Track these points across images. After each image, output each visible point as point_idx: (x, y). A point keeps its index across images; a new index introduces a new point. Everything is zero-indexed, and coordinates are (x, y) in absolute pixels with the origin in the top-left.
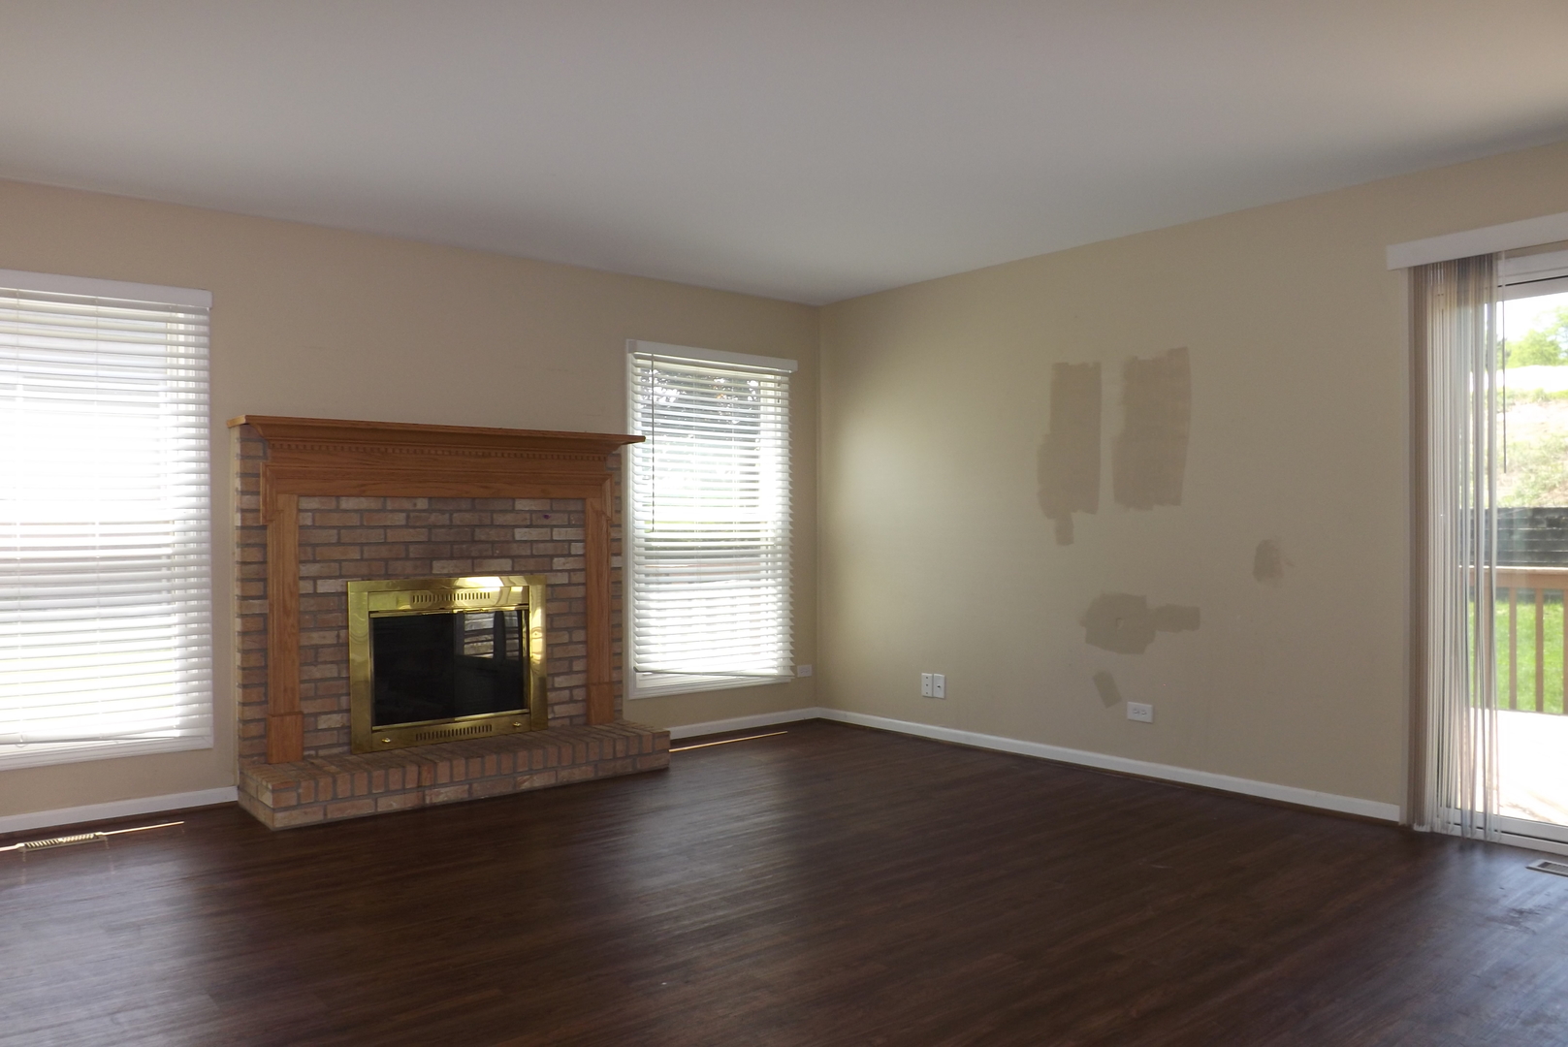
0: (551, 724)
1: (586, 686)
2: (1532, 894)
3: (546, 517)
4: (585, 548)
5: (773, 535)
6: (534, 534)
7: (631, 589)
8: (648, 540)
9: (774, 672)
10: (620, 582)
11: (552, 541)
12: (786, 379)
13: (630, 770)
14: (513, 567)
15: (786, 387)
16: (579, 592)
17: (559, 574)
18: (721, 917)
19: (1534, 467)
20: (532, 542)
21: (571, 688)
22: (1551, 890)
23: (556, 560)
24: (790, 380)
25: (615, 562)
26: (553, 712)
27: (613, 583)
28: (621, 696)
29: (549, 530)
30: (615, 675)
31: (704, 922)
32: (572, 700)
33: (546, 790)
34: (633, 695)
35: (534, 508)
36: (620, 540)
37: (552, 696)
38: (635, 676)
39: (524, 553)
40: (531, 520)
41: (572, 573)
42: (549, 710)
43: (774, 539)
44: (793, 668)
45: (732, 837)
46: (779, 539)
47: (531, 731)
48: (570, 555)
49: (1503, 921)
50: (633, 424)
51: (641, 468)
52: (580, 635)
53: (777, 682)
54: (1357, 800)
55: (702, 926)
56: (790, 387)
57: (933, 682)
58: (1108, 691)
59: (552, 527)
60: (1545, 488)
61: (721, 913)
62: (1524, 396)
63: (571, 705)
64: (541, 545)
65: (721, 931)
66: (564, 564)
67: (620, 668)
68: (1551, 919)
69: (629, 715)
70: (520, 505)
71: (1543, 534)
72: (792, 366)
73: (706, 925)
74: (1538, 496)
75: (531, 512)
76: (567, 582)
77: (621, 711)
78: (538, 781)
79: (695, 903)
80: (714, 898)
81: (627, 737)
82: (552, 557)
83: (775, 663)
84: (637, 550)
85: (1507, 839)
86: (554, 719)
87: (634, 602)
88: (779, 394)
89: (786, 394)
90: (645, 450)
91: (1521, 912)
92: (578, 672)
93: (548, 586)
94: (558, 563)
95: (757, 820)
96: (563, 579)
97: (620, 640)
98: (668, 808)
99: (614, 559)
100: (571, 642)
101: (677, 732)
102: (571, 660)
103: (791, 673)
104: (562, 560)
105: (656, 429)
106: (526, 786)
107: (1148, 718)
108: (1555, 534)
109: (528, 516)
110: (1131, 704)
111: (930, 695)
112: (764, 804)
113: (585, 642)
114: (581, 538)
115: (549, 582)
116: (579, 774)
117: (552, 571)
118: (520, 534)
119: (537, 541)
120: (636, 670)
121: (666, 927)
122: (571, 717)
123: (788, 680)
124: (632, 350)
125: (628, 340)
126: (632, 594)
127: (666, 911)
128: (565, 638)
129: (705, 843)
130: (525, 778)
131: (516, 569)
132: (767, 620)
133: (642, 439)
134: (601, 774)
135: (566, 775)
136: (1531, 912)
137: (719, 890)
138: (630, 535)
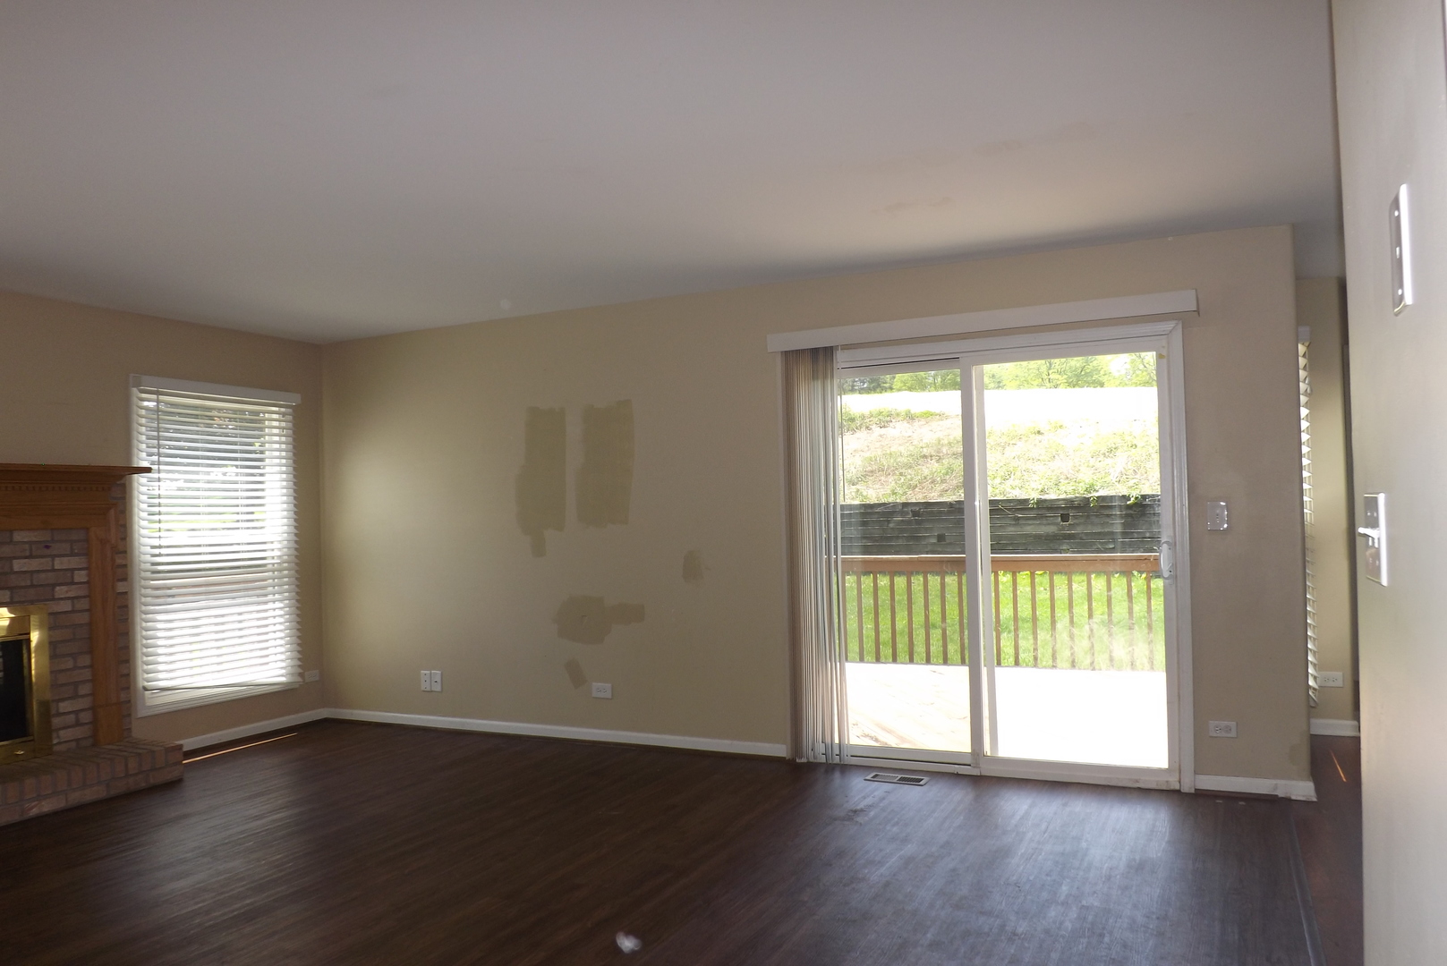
0: (56, 748)
1: (93, 709)
2: (864, 798)
3: (47, 547)
4: (89, 575)
5: (279, 553)
6: (34, 564)
7: (137, 611)
8: (154, 564)
9: (283, 679)
10: (126, 606)
11: (54, 570)
12: (290, 410)
13: (143, 785)
14: (12, 598)
15: (290, 418)
16: (84, 619)
17: (62, 602)
18: (248, 905)
19: (903, 471)
20: (32, 572)
21: (76, 712)
22: (876, 793)
23: (58, 588)
24: (294, 411)
25: (121, 587)
26: (58, 737)
27: (119, 607)
28: (129, 715)
29: (50, 559)
30: (123, 696)
31: (233, 911)
32: (78, 724)
33: (55, 813)
34: (142, 713)
35: (35, 539)
36: (125, 566)
37: (56, 721)
38: (144, 695)
39: (23, 584)
40: (31, 550)
41: (76, 601)
42: (54, 735)
43: (279, 557)
44: (301, 675)
45: (253, 834)
46: (286, 557)
47: (35, 758)
48: (73, 583)
49: (843, 819)
50: (138, 454)
51: (146, 496)
52: (85, 660)
53: (287, 688)
54: (759, 744)
55: (231, 915)
56: (294, 418)
57: (430, 678)
58: (577, 676)
59: (53, 557)
60: (910, 487)
61: (248, 901)
62: (898, 415)
63: (77, 728)
64: (43, 576)
65: (250, 916)
66: (67, 592)
67: (128, 688)
68: (872, 813)
69: (138, 732)
70: (18, 536)
71: (909, 522)
72: (295, 399)
73: (235, 913)
74: (905, 493)
75: (30, 543)
76: (70, 609)
77: (130, 729)
78: (47, 807)
79: (222, 896)
80: (240, 889)
81: (140, 754)
82: (54, 586)
83: (284, 671)
84: (143, 574)
85: (855, 761)
86: (59, 743)
87: (141, 624)
88: (283, 424)
89: (290, 425)
90: (151, 480)
91: (855, 811)
92: (83, 696)
93: (50, 614)
94: (61, 591)
95: (275, 817)
96: (66, 606)
97: (127, 661)
98: (186, 816)
99: (120, 584)
100: (75, 668)
101: (189, 743)
102: (76, 684)
103: (299, 679)
104: (64, 588)
105: (162, 459)
106: (34, 812)
107: (608, 695)
108: (918, 522)
109: (27, 546)
110: (595, 685)
111: (428, 689)
112: (280, 802)
113: (91, 666)
114: (85, 566)
115: (50, 611)
116: (90, 795)
117: (53, 599)
118: (18, 565)
119: (38, 571)
120: (145, 689)
121: (197, 921)
122: (77, 740)
123: (297, 686)
124: (137, 385)
125: (132, 375)
126: (139, 617)
127: (196, 907)
128: (70, 664)
129: (226, 844)
130: (33, 804)
131: (15, 600)
132: (275, 632)
133: (148, 470)
134: (113, 792)
135: (76, 797)
136: (862, 810)
137: (245, 883)
138: (136, 560)
